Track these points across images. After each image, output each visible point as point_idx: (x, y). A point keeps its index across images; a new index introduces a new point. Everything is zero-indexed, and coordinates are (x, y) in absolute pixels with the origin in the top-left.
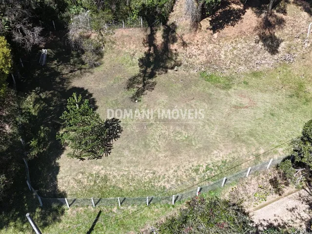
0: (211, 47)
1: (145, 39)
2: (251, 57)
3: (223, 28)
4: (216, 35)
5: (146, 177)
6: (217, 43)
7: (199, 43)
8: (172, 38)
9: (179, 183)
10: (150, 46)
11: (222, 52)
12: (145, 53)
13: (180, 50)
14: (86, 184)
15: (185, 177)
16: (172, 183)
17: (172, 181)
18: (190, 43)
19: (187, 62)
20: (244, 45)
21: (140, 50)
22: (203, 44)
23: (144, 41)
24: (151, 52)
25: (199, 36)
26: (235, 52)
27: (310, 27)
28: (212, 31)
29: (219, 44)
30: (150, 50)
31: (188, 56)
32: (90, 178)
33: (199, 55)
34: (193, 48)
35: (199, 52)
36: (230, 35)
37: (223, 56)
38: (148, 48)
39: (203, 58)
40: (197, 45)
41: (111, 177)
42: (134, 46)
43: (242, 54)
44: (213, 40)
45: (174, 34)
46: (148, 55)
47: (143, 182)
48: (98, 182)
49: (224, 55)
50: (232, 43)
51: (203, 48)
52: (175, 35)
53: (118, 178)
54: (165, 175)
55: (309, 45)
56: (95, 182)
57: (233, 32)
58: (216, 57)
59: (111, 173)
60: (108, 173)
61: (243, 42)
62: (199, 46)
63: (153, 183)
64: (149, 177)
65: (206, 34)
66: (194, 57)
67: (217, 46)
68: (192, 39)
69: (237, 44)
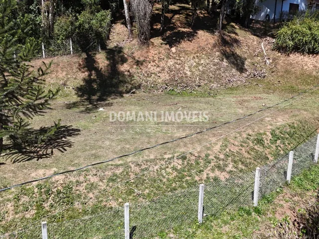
0: (171, 63)
1: (82, 63)
2: (220, 74)
3: (179, 42)
4: (173, 49)
5: (169, 170)
6: (177, 58)
7: (156, 58)
8: (120, 59)
9: (240, 166)
10: (90, 70)
11: (186, 68)
12: (84, 80)
13: (134, 70)
14: (11, 217)
15: (246, 155)
16: (228, 169)
17: (226, 166)
18: (144, 61)
19: (147, 82)
20: (207, 62)
21: (74, 77)
22: (160, 59)
23: (80, 65)
24: (92, 77)
25: (153, 52)
26: (200, 68)
27: (263, 47)
28: (168, 46)
29: (180, 60)
30: (90, 75)
31: (146, 75)
32: (25, 199)
33: (160, 73)
34: (149, 66)
35: (158, 69)
36: (189, 50)
37: (189, 73)
38: (87, 73)
39: (165, 76)
40: (154, 61)
41: (82, 188)
42: (64, 73)
43: (209, 71)
44: (172, 54)
45: (121, 54)
46: (88, 81)
47: (165, 180)
48: (46, 206)
49: (190, 71)
50: (194, 58)
51: (162, 64)
52: (123, 56)
53: (102, 185)
54: (207, 156)
55: (271, 61)
56: (40, 207)
57: (192, 47)
58: (181, 73)
59: (82, 179)
60: (73, 179)
61: (205, 58)
62: (156, 62)
63: (188, 178)
64: (174, 169)
65: (161, 49)
66: (153, 75)
67: (179, 61)
68: (145, 55)
69: (200, 60)
